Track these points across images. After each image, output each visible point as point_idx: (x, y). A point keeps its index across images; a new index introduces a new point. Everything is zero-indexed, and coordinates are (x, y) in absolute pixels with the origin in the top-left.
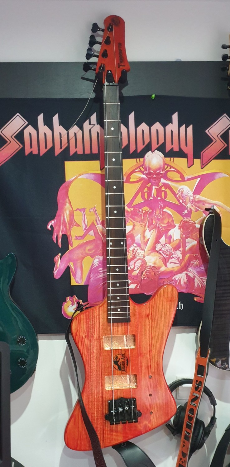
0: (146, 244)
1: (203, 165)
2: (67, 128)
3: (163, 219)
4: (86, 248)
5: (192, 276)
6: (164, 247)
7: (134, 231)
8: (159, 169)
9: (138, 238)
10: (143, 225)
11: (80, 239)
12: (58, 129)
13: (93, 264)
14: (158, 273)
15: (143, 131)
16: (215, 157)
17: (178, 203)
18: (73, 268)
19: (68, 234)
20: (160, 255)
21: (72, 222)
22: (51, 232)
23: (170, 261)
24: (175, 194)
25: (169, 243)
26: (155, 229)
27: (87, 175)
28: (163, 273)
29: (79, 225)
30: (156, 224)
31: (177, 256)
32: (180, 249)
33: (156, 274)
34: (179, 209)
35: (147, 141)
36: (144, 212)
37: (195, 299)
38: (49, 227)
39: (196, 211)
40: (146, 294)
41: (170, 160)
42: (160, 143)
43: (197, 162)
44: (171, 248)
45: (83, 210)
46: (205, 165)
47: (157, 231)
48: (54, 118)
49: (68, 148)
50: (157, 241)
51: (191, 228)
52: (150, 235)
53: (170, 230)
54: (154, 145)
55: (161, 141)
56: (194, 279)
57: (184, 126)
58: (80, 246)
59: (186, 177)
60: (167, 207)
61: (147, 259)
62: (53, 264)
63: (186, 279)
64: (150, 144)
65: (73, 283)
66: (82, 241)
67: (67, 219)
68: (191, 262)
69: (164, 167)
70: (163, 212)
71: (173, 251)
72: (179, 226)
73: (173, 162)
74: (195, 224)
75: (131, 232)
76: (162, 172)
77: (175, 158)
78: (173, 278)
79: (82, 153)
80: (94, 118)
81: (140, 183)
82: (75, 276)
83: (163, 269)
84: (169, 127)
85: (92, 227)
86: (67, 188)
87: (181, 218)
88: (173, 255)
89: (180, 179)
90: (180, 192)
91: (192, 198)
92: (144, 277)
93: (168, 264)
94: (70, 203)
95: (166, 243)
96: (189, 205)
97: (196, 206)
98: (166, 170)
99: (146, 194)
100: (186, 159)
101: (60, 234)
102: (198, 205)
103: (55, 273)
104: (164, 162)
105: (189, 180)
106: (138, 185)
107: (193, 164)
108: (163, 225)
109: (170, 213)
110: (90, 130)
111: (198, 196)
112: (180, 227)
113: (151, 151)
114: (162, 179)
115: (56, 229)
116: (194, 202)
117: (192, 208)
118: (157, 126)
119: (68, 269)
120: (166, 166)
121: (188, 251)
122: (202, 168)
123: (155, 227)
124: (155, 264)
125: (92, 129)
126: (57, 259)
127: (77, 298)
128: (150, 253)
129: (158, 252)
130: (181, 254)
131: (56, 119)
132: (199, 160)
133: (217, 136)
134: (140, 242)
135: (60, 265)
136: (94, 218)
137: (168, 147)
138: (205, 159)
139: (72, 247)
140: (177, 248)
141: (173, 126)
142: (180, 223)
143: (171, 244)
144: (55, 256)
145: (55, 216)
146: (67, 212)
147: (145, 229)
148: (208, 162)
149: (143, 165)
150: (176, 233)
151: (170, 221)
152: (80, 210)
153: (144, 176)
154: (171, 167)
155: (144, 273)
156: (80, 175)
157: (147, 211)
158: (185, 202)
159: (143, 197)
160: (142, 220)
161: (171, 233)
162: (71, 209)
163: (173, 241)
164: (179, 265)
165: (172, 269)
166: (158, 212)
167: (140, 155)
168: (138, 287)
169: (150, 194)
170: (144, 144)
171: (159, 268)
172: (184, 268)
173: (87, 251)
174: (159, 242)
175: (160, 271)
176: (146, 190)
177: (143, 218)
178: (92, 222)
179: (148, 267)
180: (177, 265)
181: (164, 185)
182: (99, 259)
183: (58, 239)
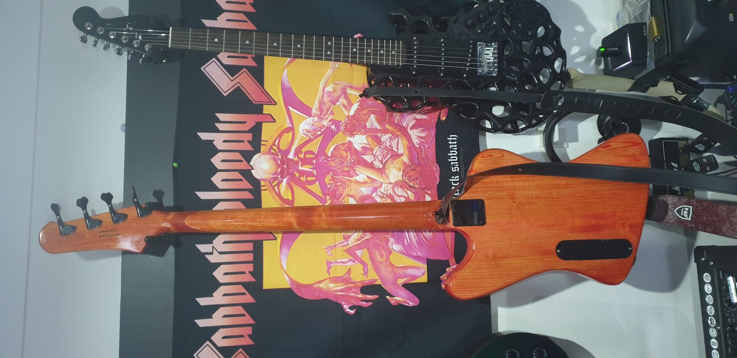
0: (374, 180)
1: (271, 102)
2: (217, 285)
3: (341, 157)
4: (379, 261)
5: (414, 122)
6: (377, 157)
7: (356, 196)
8: (275, 160)
9: (365, 190)
10: (348, 183)
11: (367, 269)
12: (217, 298)
13: (400, 252)
14: (412, 166)
15: (223, 180)
16: (261, 85)
17: (320, 137)
18: (405, 279)
19: (360, 285)
20: (389, 163)
21: (344, 279)
22: (359, 309)
23: (395, 149)
24: (310, 140)
25: (373, 150)
26: (355, 168)
27: (283, 258)
28: (411, 160)
29: (349, 270)
30: (349, 166)
31: (388, 140)
32: (379, 136)
33: (414, 168)
34: (328, 135)
35: (237, 175)
36: (331, 182)
37: (444, 119)
38: (352, 312)
39: (333, 114)
40: (438, 183)
41: (265, 145)
42: (240, 158)
43: (267, 109)
44: (378, 147)
45: (329, 264)
46: (271, 99)
47: (357, 166)
48: (202, 304)
49: (244, 284)
50: (371, 166)
51: (354, 121)
52: (362, 174)
53: (354, 147)
54: (243, 166)
55: (238, 156)
56: (418, 120)
57: (217, 125)
58: (377, 270)
59: (288, 125)
60: (326, 152)
61: (393, 180)
62: (400, 306)
63: (418, 130)
64: (241, 172)
65: (424, 279)
66: (370, 267)
67: (340, 287)
68: (396, 122)
69: (273, 154)
70: (332, 156)
71: (382, 145)
72: (351, 137)
73: (267, 141)
74: (349, 115)
75: (357, 199)
76: (280, 157)
77: (262, 139)
78: (417, 146)
79: (252, 265)
80: (203, 248)
81: (293, 186)
82: (415, 277)
83: (405, 159)
84: (219, 145)
85: (351, 252)
86: (299, 285)
87: (340, 133)
88: (388, 145)
89: (290, 134)
90: (307, 134)
91: (316, 118)
92: (416, 184)
93: (399, 153)
94: (320, 282)
95: (373, 154)
96: (325, 123)
97: (326, 114)
98: (278, 152)
99: (310, 179)
100: (263, 124)
101: (360, 296)
102: (325, 112)
103: (411, 304)
104: (266, 153)
105: (291, 122)
106: (297, 189)
107: (270, 114)
108: (349, 158)
109: (333, 147)
110: (221, 253)
111: (314, 111)
112: (352, 135)
113: (252, 171)
114: (288, 157)
115: (354, 302)
116: (322, 116)
117: (330, 119)
118: (216, 160)
119: (406, 286)
120: (272, 151)
121: (381, 126)
122: (276, 104)
123: (352, 168)
124: (400, 170)
125: (219, 251)
126: (393, 302)
127: (444, 275)
128: (386, 175)
129: (384, 166)
130: (385, 135)
131: (203, 301)
132: (265, 107)
133: (232, 81)
134: (371, 188)
135: (402, 298)
136: (339, 250)
137: (248, 147)
138: (263, 98)
139: (378, 280)
140: (378, 141)
141: (218, 140)
142: (347, 134)
143: (373, 148)
144: (390, 303)
145: (337, 303)
146: (332, 285)
147: (354, 181)
148: (267, 95)
149: (270, 182)
150: (359, 141)
151: (343, 148)
152: (329, 268)
153: (285, 180)
154: (274, 144)
155: (411, 184)
156: (282, 268)
157: (330, 179)
158: (321, 128)
159: (312, 183)
160: (341, 185)
161: (358, 147)
162: (328, 280)
163: (369, 144)
164: (400, 138)
165: (406, 148)
166: (332, 164)
167: (256, 185)
168: (429, 192)
169: (309, 174)
170: (241, 180)
171: (404, 164)
172: (404, 131)
173: (383, 260)
174: (372, 163)
175: (409, 163)
176: (303, 179)
177: (339, 184)
178: (344, 252)
179: (403, 179)
180: (400, 141)
181: (296, 154)
182: (392, 244)
183: (368, 299)
